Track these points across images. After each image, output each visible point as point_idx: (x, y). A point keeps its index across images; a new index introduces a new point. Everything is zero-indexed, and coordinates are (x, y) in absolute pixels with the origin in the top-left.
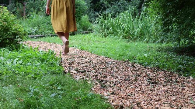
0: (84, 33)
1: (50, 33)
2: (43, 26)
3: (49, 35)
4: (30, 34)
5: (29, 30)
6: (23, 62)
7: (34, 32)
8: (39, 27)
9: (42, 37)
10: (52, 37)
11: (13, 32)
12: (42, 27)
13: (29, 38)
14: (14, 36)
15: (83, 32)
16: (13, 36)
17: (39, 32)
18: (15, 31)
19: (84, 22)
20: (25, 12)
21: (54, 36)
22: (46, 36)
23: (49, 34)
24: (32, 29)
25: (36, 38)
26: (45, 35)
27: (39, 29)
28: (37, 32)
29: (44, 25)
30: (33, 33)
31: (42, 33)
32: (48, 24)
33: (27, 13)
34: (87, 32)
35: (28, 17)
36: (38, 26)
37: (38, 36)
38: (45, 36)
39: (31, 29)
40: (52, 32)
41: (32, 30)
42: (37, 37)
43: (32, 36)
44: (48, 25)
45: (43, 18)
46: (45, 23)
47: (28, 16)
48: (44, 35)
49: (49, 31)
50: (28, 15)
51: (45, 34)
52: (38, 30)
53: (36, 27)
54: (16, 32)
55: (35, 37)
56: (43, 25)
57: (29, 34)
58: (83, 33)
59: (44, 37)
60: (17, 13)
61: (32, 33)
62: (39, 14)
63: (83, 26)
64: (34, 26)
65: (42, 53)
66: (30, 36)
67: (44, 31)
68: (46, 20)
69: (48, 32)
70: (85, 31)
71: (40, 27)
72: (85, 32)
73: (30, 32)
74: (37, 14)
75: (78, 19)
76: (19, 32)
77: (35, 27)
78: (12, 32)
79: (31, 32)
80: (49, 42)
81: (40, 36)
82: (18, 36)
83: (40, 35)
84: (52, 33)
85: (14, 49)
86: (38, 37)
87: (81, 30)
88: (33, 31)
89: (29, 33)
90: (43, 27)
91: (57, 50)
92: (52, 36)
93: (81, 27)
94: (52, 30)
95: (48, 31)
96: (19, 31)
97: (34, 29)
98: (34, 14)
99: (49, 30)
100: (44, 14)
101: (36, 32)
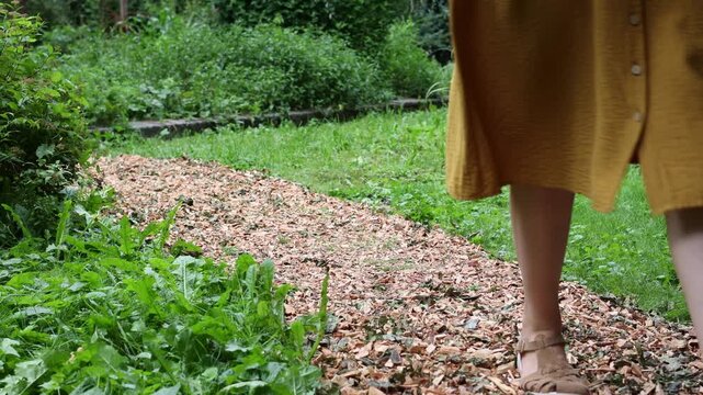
0: (398, 107)
1: (240, 110)
2: (204, 75)
3: (232, 121)
4: (140, 116)
5: (134, 94)
6: (46, 378)
7: (159, 104)
8: (186, 76)
9: (196, 129)
10: (249, 131)
11: (16, 121)
12: (199, 79)
13: (134, 134)
14: (22, 146)
15: (394, 103)
16: (16, 149)
17: (185, 101)
18: (31, 117)
19: (398, 54)
20: (126, 6)
21: (256, 125)
22: (220, 124)
23: (233, 116)
24: (151, 88)
25: (166, 138)
26: (215, 121)
27: (186, 88)
28: (175, 102)
29: (210, 68)
30: (156, 107)
31: (198, 107)
32: (229, 61)
33: (133, 10)
34: (414, 101)
35: (138, 26)
36: (178, 74)
37: (180, 122)
38: (212, 126)
39: (143, 87)
40: (246, 104)
41: (148, 92)
42: (171, 129)
43: (150, 125)
44: (229, 68)
45: (205, 31)
46: (214, 55)
47: (139, 24)
48: (211, 119)
49: (234, 99)
50: (138, 17)
51: (211, 115)
52: (178, 92)
53: (171, 80)
54: (35, 123)
55: (165, 132)
56: (203, 71)
57: (131, 115)
58: (395, 108)
59: (208, 131)
60: (88, 7)
61: (149, 110)
62: (188, 15)
63: (396, 71)
64: (160, 71)
65: (192, 276)
66: (136, 125)
67: (209, 98)
68: (217, 45)
69: (226, 102)
70: (404, 96)
71: (192, 80)
72: (402, 101)
73: (137, 103)
74: (177, 12)
75: (374, 39)
76: (57, 124)
77: (164, 77)
78: (14, 126)
79: (143, 104)
80: (233, 162)
81: (190, 127)
82: (50, 151)
83: (190, 120)
84: (246, 111)
85: (20, 235)
86: (177, 131)
87: (388, 94)
88: (156, 97)
89: (134, 108)
90: (205, 79)
91: (284, 227)
92: (247, 124)
93: (386, 78)
94: (246, 95)
95: (227, 96)
96: (58, 118)
97: (161, 87)
98: (166, 13)
99: (233, 91)
100: (210, 15)
101: (170, 106)
